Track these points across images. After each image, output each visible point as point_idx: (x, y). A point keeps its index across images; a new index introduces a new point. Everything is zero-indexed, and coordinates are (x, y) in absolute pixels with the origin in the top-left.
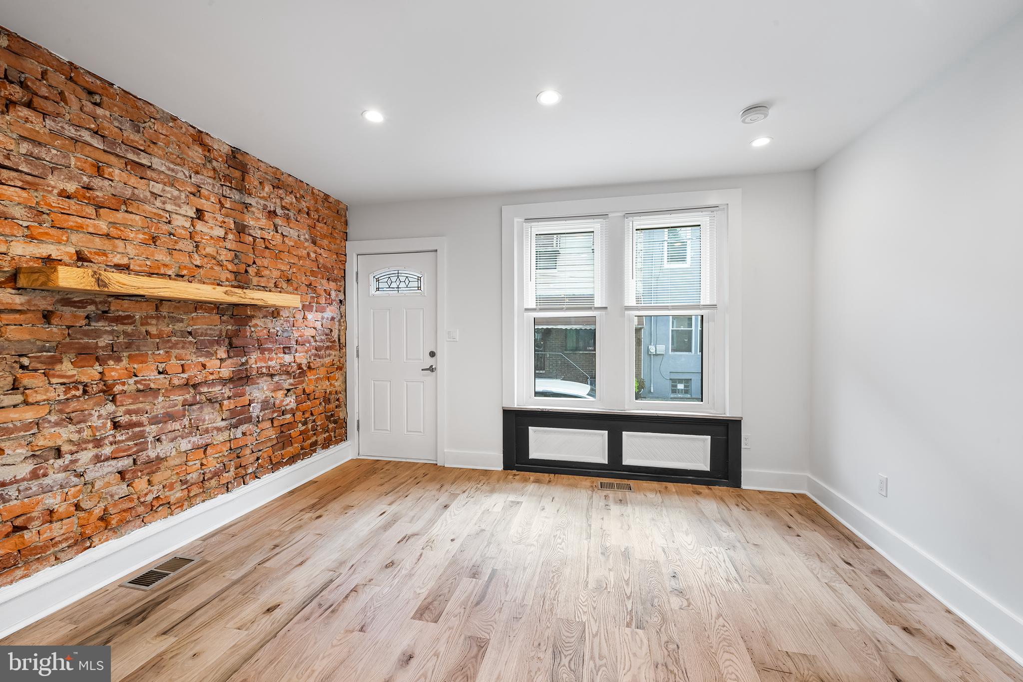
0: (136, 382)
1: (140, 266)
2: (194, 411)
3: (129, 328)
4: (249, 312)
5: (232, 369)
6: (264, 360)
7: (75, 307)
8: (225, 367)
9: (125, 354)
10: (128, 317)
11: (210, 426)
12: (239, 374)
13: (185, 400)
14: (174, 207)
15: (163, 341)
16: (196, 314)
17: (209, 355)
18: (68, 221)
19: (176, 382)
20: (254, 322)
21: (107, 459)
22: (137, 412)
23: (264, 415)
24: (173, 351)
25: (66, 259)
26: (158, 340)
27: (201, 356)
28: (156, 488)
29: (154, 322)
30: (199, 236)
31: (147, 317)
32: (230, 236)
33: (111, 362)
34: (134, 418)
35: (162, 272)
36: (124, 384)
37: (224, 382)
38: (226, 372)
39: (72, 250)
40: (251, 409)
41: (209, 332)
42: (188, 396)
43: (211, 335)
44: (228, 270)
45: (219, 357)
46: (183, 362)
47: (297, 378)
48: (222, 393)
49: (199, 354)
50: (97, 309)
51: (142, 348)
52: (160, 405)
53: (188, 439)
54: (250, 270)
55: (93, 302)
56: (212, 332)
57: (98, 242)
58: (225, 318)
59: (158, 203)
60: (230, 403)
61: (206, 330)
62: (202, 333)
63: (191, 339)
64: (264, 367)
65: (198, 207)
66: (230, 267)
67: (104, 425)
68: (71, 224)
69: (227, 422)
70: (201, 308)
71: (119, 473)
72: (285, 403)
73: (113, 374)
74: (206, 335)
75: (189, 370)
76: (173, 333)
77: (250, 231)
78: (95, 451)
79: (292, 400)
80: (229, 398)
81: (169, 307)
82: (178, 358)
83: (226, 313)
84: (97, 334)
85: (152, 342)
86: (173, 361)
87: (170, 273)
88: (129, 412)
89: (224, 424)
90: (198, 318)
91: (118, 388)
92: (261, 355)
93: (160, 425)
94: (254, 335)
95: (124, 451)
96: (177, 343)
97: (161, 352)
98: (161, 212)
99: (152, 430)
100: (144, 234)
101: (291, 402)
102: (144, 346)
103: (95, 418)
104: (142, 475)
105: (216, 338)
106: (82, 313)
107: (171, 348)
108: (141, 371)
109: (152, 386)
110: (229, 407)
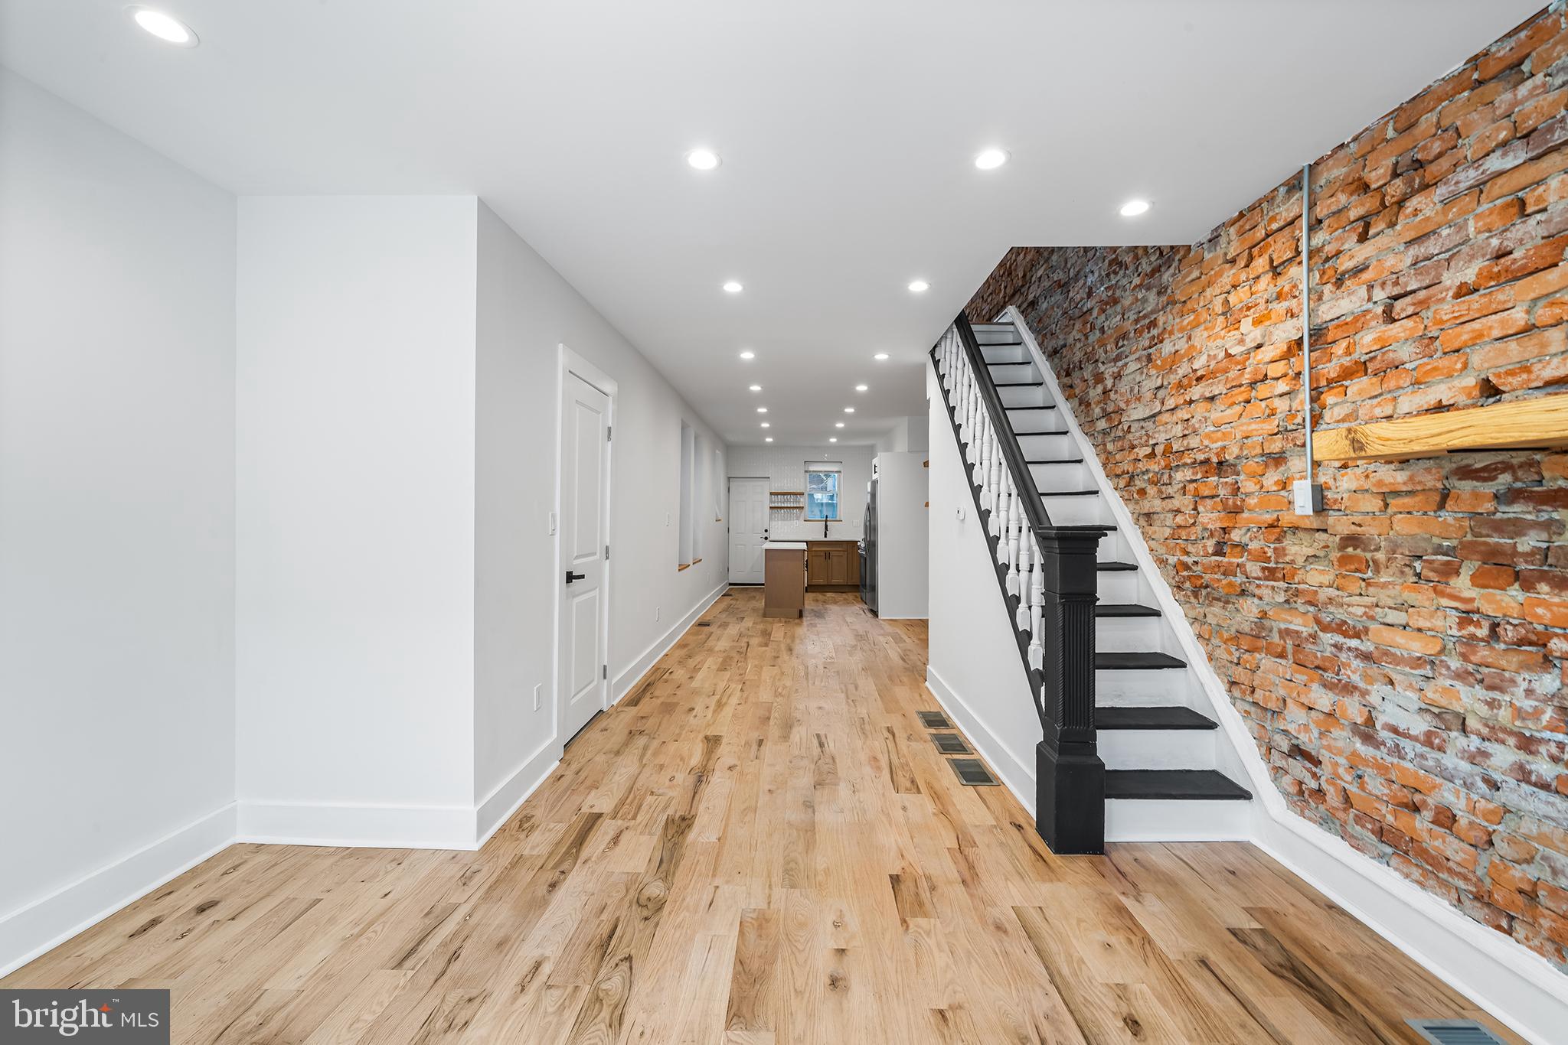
7: (1477, 480)
21: (1543, 787)
25: (1459, 399)
33: (1543, 586)
39: (1472, 381)
50: (1516, 478)
55: (1507, 468)
57: (1514, 351)
67: (1537, 711)
68: (1465, 337)
73: (1541, 610)
78: (1521, 755)
84: (1515, 527)
91: (1557, 645)
103: (1521, 692)
106: (1490, 488)
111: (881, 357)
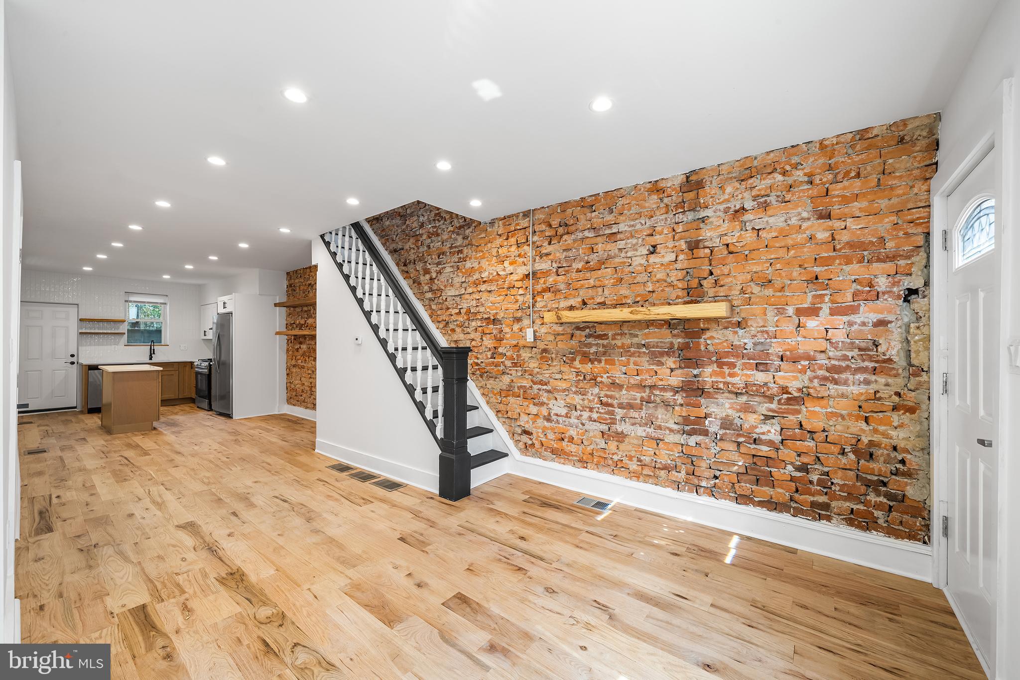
0: (608, 377)
1: (611, 301)
2: (649, 407)
3: (605, 342)
4: (702, 325)
5: (682, 379)
6: (722, 375)
7: (581, 330)
8: (675, 376)
9: (603, 358)
10: (605, 335)
11: (663, 424)
12: (689, 385)
13: (642, 397)
14: (633, 253)
15: (626, 351)
16: (648, 330)
17: (660, 364)
18: (577, 284)
19: (632, 381)
20: (708, 334)
21: (595, 421)
22: (611, 397)
23: (723, 434)
24: (631, 358)
25: (578, 306)
26: (622, 350)
27: (653, 364)
28: (620, 453)
29: (619, 337)
30: (651, 268)
31: (615, 334)
32: (681, 257)
33: (596, 363)
34: (610, 401)
35: (624, 302)
36: (602, 377)
37: (676, 389)
38: (675, 380)
39: (580, 300)
40: (707, 422)
41: (660, 344)
42: (644, 395)
43: (661, 347)
44: (679, 288)
45: (668, 366)
46: (638, 367)
47: (782, 404)
48: (674, 399)
49: (651, 362)
50: (590, 331)
51: (612, 355)
52: (624, 396)
53: (645, 428)
54: (704, 283)
55: (588, 327)
56: (663, 345)
57: (591, 292)
58: (675, 332)
59: (623, 255)
60: (682, 410)
61: (657, 343)
62: (654, 345)
63: (644, 350)
64: (721, 382)
65: (652, 244)
66: (680, 285)
67: (594, 399)
68: (579, 286)
69: (679, 427)
70: (652, 324)
71: (602, 432)
72: (757, 430)
73: (595, 370)
74: (657, 347)
75: (641, 374)
76: (632, 345)
77: (706, 244)
78: (590, 413)
79: (773, 431)
80: (682, 405)
81: (628, 327)
82: (635, 364)
83: (678, 328)
84: (590, 345)
85: (618, 352)
86: (632, 366)
87: (629, 301)
88: (607, 396)
89: (676, 427)
90: (650, 333)
91: (599, 379)
92: (718, 369)
93: (625, 411)
94: (710, 348)
95: (604, 420)
96: (634, 353)
97: (623, 358)
98: (625, 260)
99: (619, 413)
100: (614, 279)
101: (769, 431)
102: (613, 354)
103: (590, 394)
104: (613, 440)
105: (667, 350)
106: (584, 333)
107: (630, 356)
108: (610, 370)
109: (617, 381)
110: (681, 413)
111: (285, 230)
